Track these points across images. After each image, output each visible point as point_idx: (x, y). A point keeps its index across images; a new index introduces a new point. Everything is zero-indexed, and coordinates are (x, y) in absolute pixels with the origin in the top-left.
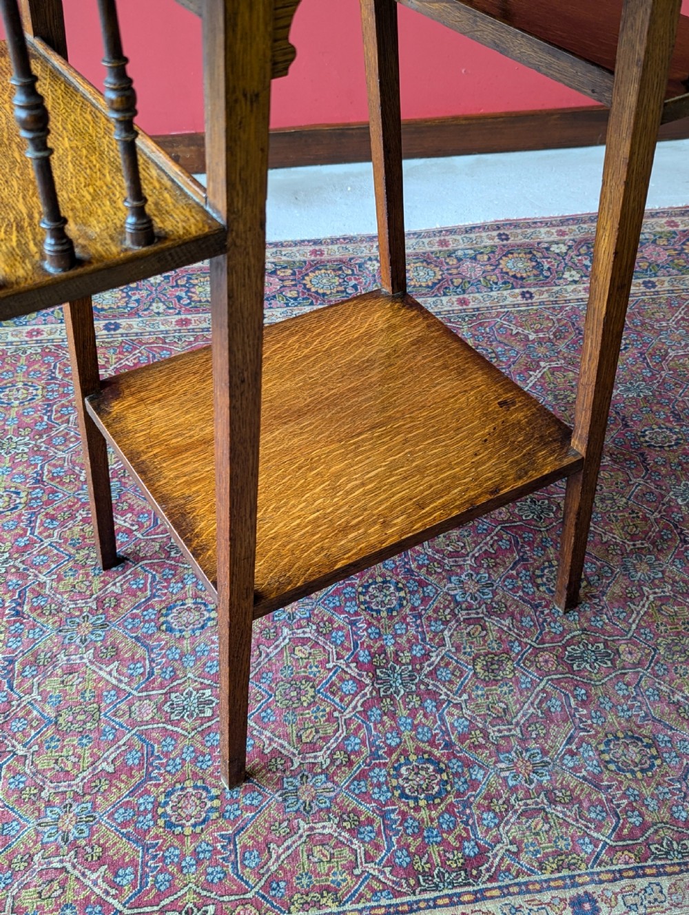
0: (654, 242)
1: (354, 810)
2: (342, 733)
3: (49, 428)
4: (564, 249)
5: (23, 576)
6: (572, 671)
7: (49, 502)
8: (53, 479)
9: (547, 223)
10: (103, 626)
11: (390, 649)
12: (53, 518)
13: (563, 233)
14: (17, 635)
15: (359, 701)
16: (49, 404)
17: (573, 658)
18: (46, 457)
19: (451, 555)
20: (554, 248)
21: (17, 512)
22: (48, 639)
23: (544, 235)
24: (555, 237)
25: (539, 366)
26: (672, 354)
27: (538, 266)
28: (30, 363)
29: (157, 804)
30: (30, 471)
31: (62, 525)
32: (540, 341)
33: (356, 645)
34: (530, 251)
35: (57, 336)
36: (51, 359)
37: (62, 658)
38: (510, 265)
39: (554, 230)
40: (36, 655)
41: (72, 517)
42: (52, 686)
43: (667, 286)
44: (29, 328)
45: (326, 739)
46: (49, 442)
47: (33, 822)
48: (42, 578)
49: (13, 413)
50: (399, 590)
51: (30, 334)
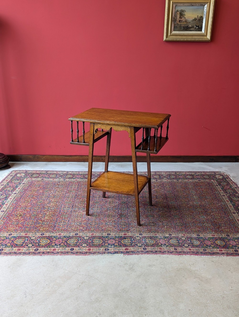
0: (181, 175)
1: (114, 226)
2: (114, 220)
3: (78, 190)
4: (165, 175)
5: (74, 204)
6: (147, 217)
7: (77, 197)
8: (78, 195)
9: (164, 172)
10: (84, 209)
11: (123, 213)
12: (78, 199)
13: (166, 173)
14: (73, 209)
15: (117, 217)
16: (78, 188)
17: (148, 216)
18: (77, 193)
19: (134, 206)
20: (164, 175)
21: (73, 198)
22: (77, 209)
23: (163, 173)
24: (165, 174)
25: (155, 188)
26: (177, 188)
27: (160, 177)
28: (75, 183)
29: (89, 223)
30: (75, 194)
31: (79, 199)
32: (156, 186)
33: (118, 213)
34: (159, 175)
35: (80, 180)
36: (79, 183)
37: (78, 211)
38: (155, 177)
39: (165, 173)
40: (75, 211)
41: (81, 199)
42: (77, 213)
43: (181, 181)
44: (75, 179)
45: (112, 220)
46: (78, 191)
47: (74, 223)
48: (76, 204)
49: (73, 188)
50: (125, 208)
51: (76, 180)
